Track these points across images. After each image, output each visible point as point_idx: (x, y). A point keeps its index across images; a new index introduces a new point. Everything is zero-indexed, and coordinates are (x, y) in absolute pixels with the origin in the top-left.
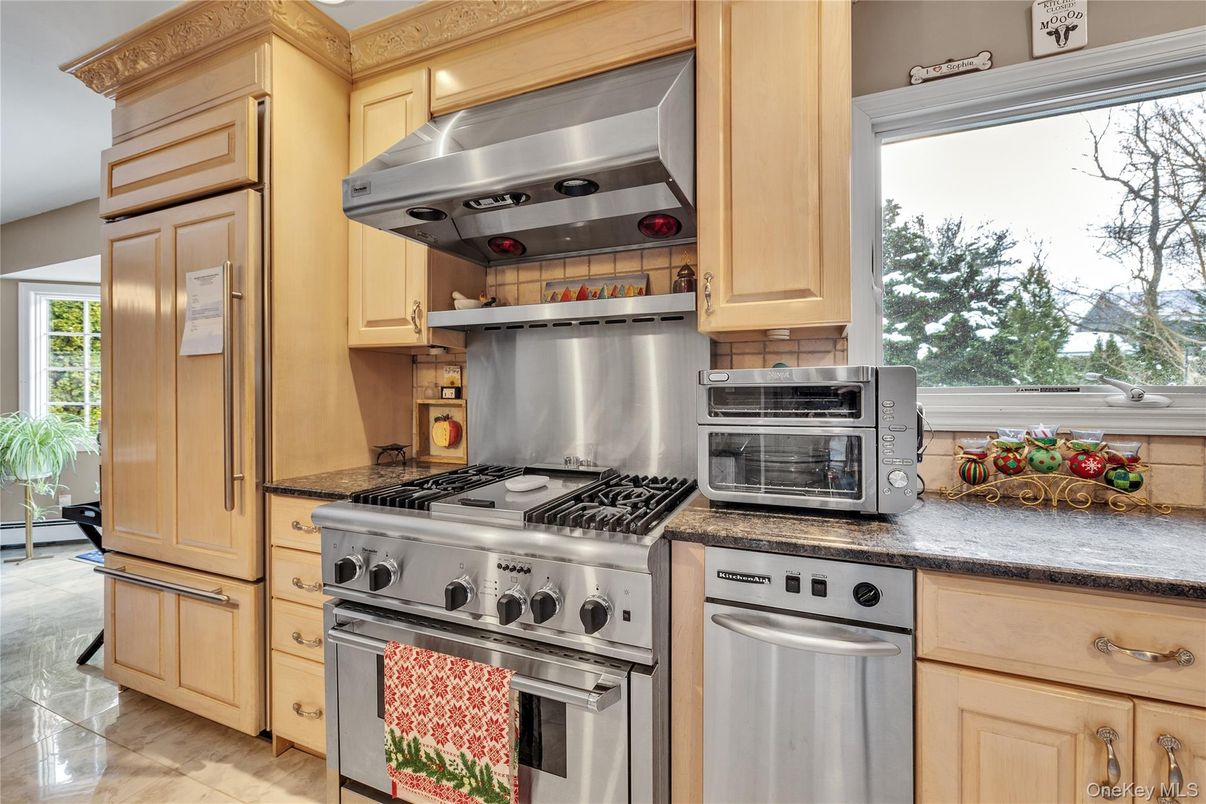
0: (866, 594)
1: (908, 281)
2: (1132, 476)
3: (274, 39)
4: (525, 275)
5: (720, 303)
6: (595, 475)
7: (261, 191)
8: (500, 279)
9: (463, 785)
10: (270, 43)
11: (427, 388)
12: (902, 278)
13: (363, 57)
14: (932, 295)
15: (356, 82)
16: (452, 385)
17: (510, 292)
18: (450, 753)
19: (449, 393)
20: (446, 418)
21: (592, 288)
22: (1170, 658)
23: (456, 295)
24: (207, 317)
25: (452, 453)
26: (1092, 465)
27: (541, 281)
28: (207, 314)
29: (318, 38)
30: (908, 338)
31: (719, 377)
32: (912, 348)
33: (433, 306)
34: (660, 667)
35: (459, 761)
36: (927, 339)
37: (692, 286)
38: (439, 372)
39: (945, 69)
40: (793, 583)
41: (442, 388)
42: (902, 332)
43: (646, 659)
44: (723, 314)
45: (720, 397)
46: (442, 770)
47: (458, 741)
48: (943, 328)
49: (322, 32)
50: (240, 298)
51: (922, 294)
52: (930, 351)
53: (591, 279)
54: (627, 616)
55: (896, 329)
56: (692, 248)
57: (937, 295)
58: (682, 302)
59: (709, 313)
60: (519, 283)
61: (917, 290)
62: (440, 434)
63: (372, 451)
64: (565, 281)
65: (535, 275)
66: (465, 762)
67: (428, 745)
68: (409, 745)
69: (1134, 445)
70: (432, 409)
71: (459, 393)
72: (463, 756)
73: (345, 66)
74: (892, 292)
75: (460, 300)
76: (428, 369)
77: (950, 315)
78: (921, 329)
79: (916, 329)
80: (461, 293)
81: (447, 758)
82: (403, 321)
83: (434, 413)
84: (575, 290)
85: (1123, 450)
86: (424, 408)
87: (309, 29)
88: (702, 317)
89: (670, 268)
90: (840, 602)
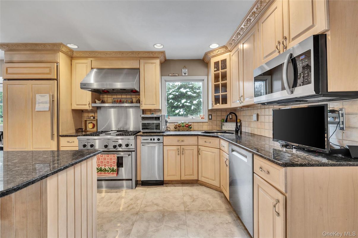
0: (159, 139)
1: (190, 91)
2: (191, 127)
3: (60, 52)
4: (108, 96)
5: (143, 105)
6: (124, 131)
7: (57, 80)
8: (103, 97)
9: (109, 171)
10: (59, 53)
11: (86, 117)
12: (189, 90)
13: (75, 54)
14: (195, 95)
15: (73, 58)
16: (92, 116)
17: (105, 99)
18: (107, 168)
19: (92, 118)
20: (91, 123)
21: (122, 100)
22: (182, 141)
23: (96, 100)
24: (43, 104)
25: (93, 130)
26: (187, 126)
27: (112, 98)
28: (43, 103)
29: (68, 52)
30: (190, 104)
31: (143, 116)
32: (191, 106)
33: (92, 103)
34: (135, 151)
35: (108, 168)
36: (194, 105)
37: (139, 103)
38: (89, 114)
39: (173, 75)
40: (151, 140)
41: (90, 117)
42: (189, 103)
43: (134, 150)
44: (144, 107)
45: (143, 118)
46: (105, 170)
47: (108, 166)
48: (196, 102)
49: (69, 51)
50: (53, 100)
51: (193, 94)
52: (194, 107)
53: (122, 98)
54: (131, 145)
55: (188, 102)
56: (139, 95)
57: (196, 95)
58: (138, 105)
59: (142, 107)
60: (107, 98)
61: (192, 93)
62: (90, 126)
63: (76, 130)
64: (117, 98)
65: (111, 96)
66: (109, 168)
67: (103, 167)
68: (100, 168)
69: (191, 123)
70: (87, 121)
71: (94, 118)
72: (109, 167)
73: (72, 55)
74: (187, 93)
75: (97, 101)
76: (86, 113)
77: (198, 99)
78: (193, 103)
79: (191, 102)
80: (97, 100)
81: (106, 169)
82: (86, 105)
83: (88, 122)
84: (119, 100)
85: (190, 124)
86: (86, 121)
87: (66, 50)
88: (141, 107)
89: (136, 97)
90: (156, 141)
